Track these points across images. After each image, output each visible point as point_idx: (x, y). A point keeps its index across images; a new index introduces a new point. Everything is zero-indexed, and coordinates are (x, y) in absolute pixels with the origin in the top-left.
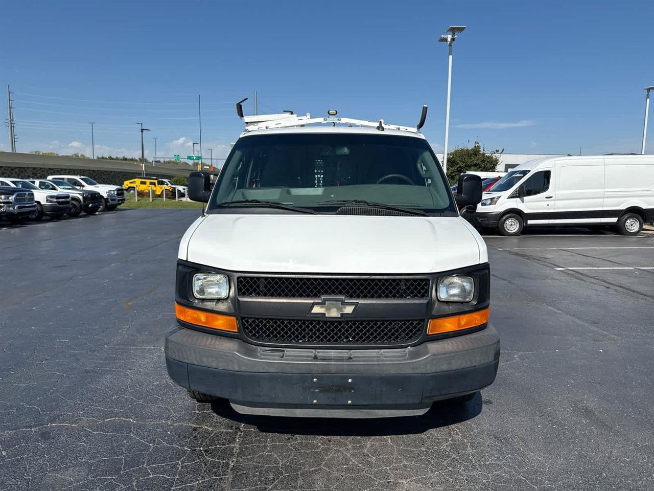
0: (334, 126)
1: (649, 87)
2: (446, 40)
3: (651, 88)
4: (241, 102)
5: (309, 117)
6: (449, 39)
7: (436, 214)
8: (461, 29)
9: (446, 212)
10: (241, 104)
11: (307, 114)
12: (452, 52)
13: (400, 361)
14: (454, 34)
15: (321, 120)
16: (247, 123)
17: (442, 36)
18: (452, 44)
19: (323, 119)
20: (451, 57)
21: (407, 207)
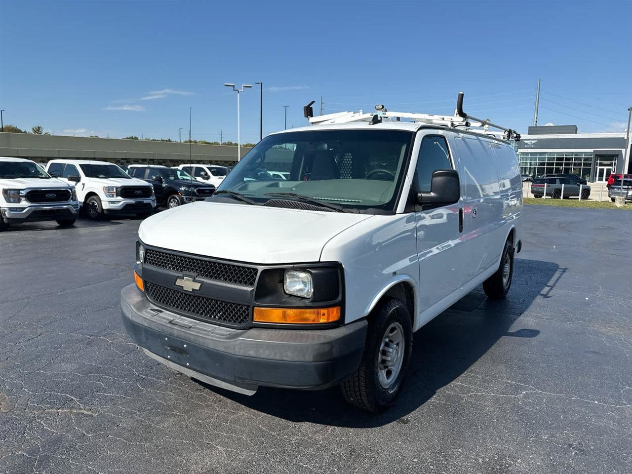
5: (361, 113)
7: (354, 210)
9: (369, 209)
10: (311, 106)
13: (221, 338)
16: (312, 123)
19: (370, 114)
21: (328, 202)
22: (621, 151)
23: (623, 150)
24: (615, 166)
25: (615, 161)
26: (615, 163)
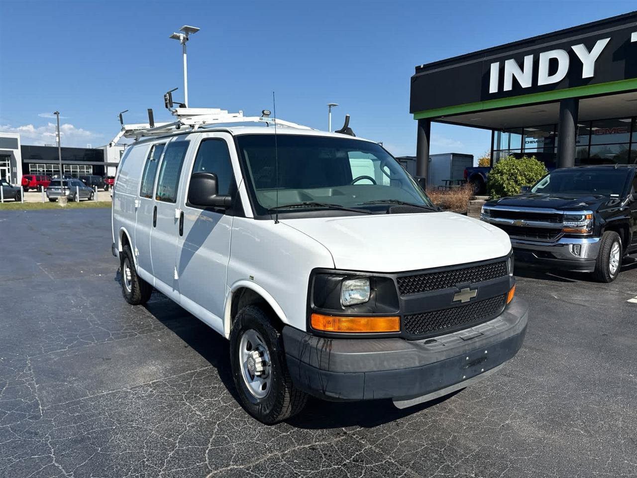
0: (268, 126)
1: (331, 104)
2: (178, 38)
3: (332, 105)
4: (172, 91)
5: (242, 114)
6: (182, 38)
8: (195, 31)
11: (240, 111)
12: (185, 50)
14: (187, 34)
15: (256, 119)
17: (175, 33)
18: (186, 43)
20: (185, 55)
22: (13, 151)
23: (15, 151)
24: (8, 166)
25: (8, 161)
26: (8, 164)
